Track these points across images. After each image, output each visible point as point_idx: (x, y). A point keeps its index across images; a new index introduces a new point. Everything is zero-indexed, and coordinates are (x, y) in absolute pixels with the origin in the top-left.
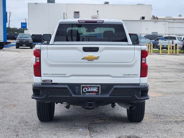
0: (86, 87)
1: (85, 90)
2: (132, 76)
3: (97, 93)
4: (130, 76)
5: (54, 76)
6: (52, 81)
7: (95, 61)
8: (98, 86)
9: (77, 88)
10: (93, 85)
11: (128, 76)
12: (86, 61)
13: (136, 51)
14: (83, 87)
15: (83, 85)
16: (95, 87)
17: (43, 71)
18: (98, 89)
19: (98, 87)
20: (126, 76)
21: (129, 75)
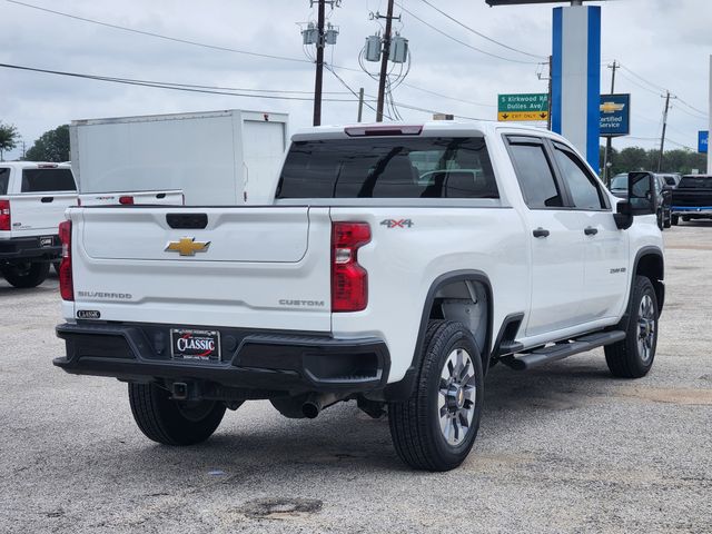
0: (183, 336)
1: (182, 345)
2: (306, 306)
3: (212, 354)
4: (301, 306)
5: (104, 298)
6: (99, 314)
7: (198, 256)
8: (213, 333)
9: (159, 337)
10: (201, 332)
11: (293, 306)
12: (176, 255)
13: (314, 226)
14: (177, 336)
15: (177, 331)
16: (207, 336)
17: (78, 286)
18: (215, 345)
19: (215, 337)
20: (287, 306)
21: (297, 303)
